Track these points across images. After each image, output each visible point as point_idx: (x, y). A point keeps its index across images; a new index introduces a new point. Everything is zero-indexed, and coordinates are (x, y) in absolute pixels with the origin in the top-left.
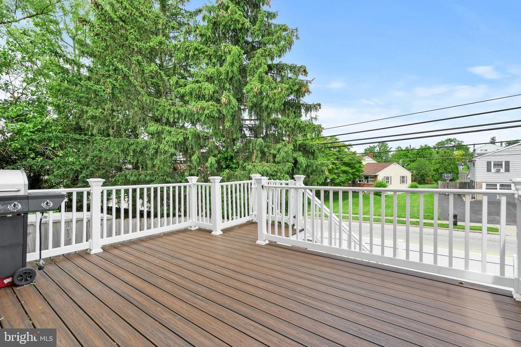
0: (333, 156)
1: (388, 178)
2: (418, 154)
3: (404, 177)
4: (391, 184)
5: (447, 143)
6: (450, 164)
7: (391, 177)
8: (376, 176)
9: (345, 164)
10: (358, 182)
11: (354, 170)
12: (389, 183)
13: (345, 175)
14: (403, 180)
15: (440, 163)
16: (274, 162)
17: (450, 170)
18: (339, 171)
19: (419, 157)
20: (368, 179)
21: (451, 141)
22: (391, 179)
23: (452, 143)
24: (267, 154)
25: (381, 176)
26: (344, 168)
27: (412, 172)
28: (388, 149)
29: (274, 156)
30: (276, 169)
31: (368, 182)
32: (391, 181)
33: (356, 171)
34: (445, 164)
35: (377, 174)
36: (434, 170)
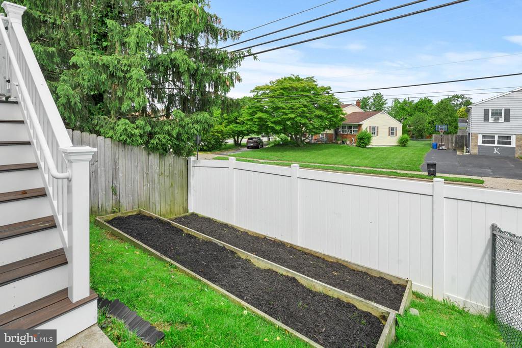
0: (306, 98)
1: (374, 128)
2: (417, 107)
3: (393, 128)
4: (377, 135)
5: (454, 100)
6: (447, 116)
7: (377, 127)
8: (360, 126)
9: (320, 108)
10: (341, 133)
11: (330, 116)
12: (376, 133)
13: (320, 120)
14: (392, 131)
15: (435, 114)
17: (447, 122)
18: (313, 115)
19: (418, 111)
20: (351, 128)
21: (458, 98)
22: (377, 130)
23: (459, 99)
25: (366, 125)
26: (318, 112)
28: (383, 101)
31: (351, 132)
32: (377, 132)
33: (333, 117)
34: (442, 116)
35: (360, 123)
36: (430, 123)
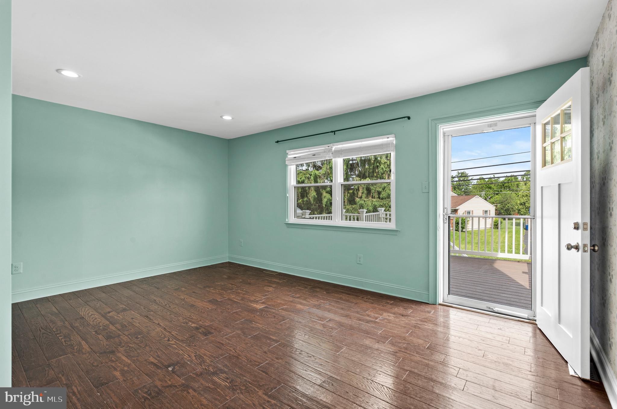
1: (469, 213)
2: (503, 185)
3: (487, 211)
8: (456, 211)
14: (486, 214)
16: (379, 198)
22: (472, 214)
24: (373, 191)
25: (462, 210)
27: (496, 206)
29: (379, 193)
30: (382, 204)
35: (457, 208)
36: (521, 204)
